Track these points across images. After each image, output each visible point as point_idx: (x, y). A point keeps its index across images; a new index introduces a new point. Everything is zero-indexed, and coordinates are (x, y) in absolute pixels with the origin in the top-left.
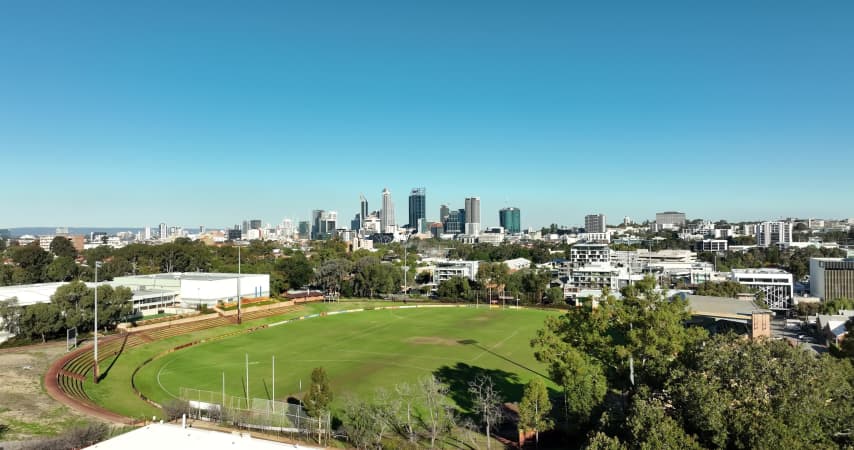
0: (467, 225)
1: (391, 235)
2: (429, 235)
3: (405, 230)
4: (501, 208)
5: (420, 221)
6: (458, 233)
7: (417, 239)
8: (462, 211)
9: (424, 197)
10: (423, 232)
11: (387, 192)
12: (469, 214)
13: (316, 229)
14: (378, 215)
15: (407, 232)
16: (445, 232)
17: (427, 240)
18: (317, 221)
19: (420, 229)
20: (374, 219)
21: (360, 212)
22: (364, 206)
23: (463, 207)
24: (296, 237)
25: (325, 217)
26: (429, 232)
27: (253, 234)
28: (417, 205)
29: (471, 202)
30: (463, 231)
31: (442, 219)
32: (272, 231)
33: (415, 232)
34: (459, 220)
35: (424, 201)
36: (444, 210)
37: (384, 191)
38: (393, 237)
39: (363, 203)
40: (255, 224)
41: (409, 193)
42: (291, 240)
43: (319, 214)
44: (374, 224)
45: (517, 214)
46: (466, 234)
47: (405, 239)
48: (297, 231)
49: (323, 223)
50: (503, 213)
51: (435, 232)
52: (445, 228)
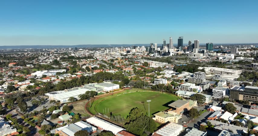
0: (194, 49)
2: (182, 52)
3: (176, 49)
5: (180, 47)
7: (177, 54)
9: (182, 39)
10: (181, 51)
12: (195, 46)
13: (150, 49)
14: (168, 45)
16: (188, 51)
17: (181, 54)
18: (150, 47)
20: (166, 47)
21: (163, 44)
22: (165, 42)
23: (193, 43)
24: (145, 51)
26: (183, 51)
27: (133, 51)
28: (180, 41)
29: (196, 42)
32: (139, 49)
33: (179, 50)
34: (192, 47)
35: (183, 41)
36: (190, 42)
37: (170, 38)
38: (170, 54)
39: (164, 41)
40: (134, 47)
41: (178, 38)
43: (151, 45)
44: (166, 49)
45: (212, 45)
46: (194, 52)
47: (174, 54)
48: (145, 50)
49: (152, 48)
50: (207, 44)
51: (185, 51)
52: (188, 49)
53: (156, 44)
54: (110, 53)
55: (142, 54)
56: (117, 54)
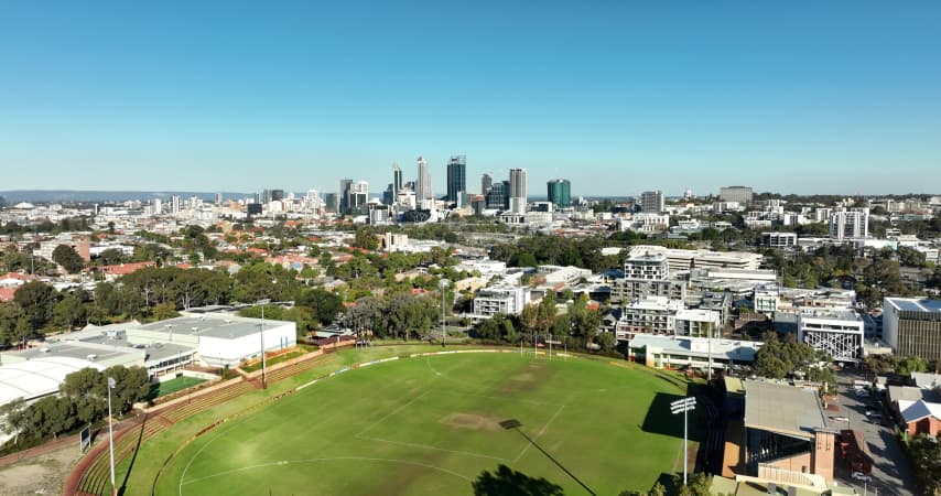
0: (511, 200)
1: (428, 212)
2: (470, 211)
3: (442, 202)
4: (549, 180)
5: (459, 194)
6: (500, 208)
7: (455, 217)
8: (505, 183)
9: (464, 166)
10: (463, 206)
12: (513, 189)
13: (344, 201)
14: (412, 186)
15: (445, 207)
16: (487, 208)
17: (467, 217)
18: (346, 193)
19: (459, 203)
20: (409, 192)
22: (398, 175)
23: (507, 178)
24: (322, 210)
25: (354, 190)
26: (470, 207)
27: (274, 208)
28: (456, 174)
29: (516, 174)
30: (507, 207)
31: (484, 191)
32: (296, 202)
33: (454, 206)
34: (502, 194)
35: (464, 171)
36: (486, 180)
38: (430, 215)
39: (396, 173)
40: (277, 195)
42: (316, 217)
43: (348, 185)
44: (409, 199)
45: (566, 186)
46: (511, 210)
47: (443, 216)
48: (323, 204)
49: (353, 196)
50: (552, 185)
51: (476, 205)
52: (487, 204)
54: (168, 215)
56: (206, 218)
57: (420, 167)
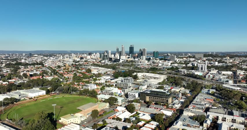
2: (132, 59)
5: (130, 55)
8: (142, 52)
9: (133, 47)
11: (123, 46)
21: (116, 51)
22: (118, 49)
26: (133, 58)
28: (131, 49)
29: (144, 50)
33: (129, 57)
35: (133, 49)
40: (90, 54)
41: (130, 46)
45: (157, 53)
47: (123, 61)
50: (154, 52)
51: (134, 58)
52: (138, 57)
53: (110, 51)
55: (94, 61)
57: (122, 48)
